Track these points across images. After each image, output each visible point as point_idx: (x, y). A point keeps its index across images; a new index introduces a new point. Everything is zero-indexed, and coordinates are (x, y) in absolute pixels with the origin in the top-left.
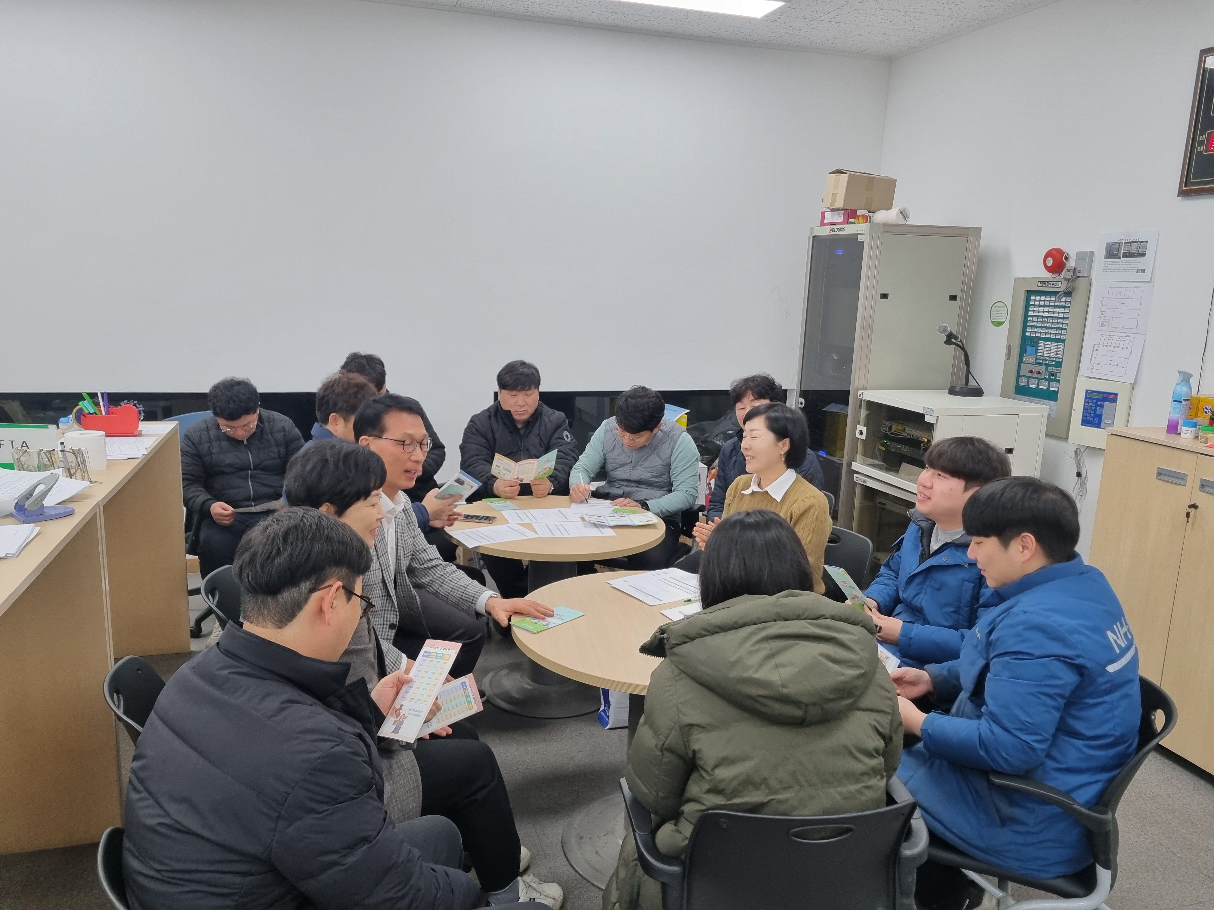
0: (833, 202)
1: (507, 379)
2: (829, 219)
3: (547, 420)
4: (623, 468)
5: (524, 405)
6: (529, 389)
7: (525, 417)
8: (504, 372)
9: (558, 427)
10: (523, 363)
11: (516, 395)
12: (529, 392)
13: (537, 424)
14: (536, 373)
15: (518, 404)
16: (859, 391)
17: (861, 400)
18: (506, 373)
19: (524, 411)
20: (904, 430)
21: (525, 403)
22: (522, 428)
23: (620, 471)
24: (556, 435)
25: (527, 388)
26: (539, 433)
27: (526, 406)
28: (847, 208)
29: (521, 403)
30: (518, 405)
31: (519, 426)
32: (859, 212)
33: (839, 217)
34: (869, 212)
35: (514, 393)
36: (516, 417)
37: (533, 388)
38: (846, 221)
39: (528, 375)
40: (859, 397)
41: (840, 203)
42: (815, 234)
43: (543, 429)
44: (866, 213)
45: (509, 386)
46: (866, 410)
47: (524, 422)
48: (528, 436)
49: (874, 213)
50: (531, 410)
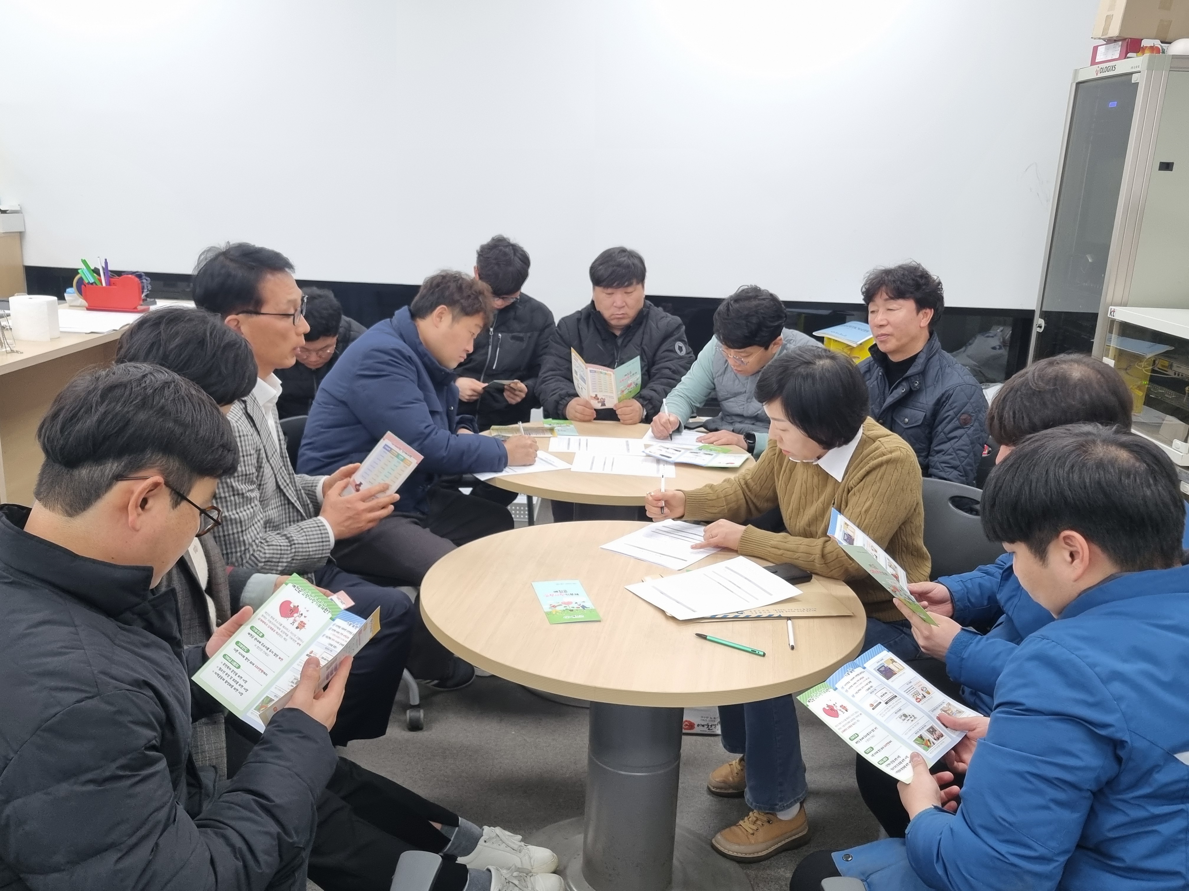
0: (1106, 29)
1: (602, 271)
2: (1102, 57)
3: (654, 325)
4: (735, 398)
5: (624, 307)
6: (630, 284)
7: (625, 322)
8: (597, 263)
9: (666, 337)
10: (623, 251)
11: (613, 294)
12: (630, 289)
13: (641, 331)
14: (639, 265)
15: (615, 304)
16: (1110, 307)
17: (1113, 321)
18: (601, 264)
19: (623, 314)
20: (1171, 366)
21: (624, 304)
22: (621, 335)
23: (732, 402)
24: (664, 347)
25: (626, 284)
26: (641, 343)
27: (626, 307)
28: (1126, 37)
29: (619, 303)
30: (615, 307)
31: (618, 333)
32: (1146, 43)
33: (1116, 51)
34: (1162, 42)
35: (610, 290)
36: (613, 322)
37: (634, 283)
38: (1124, 55)
39: (628, 266)
40: (1109, 316)
41: (1114, 31)
42: (1081, 79)
43: (647, 337)
44: (1157, 43)
45: (603, 281)
46: (1119, 335)
47: (622, 329)
48: (625, 346)
49: (1170, 43)
50: (632, 313)
